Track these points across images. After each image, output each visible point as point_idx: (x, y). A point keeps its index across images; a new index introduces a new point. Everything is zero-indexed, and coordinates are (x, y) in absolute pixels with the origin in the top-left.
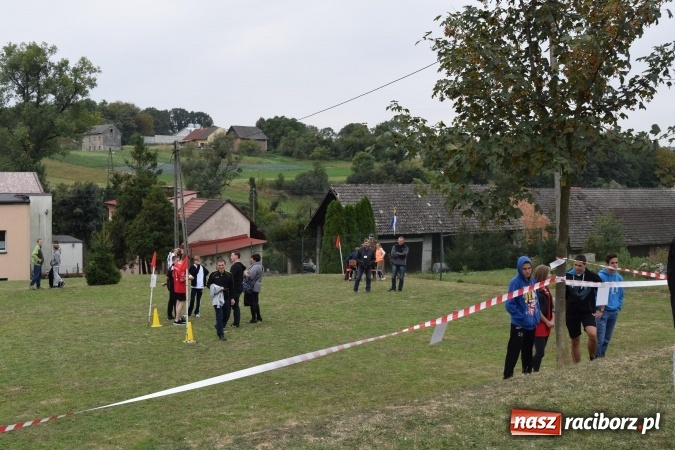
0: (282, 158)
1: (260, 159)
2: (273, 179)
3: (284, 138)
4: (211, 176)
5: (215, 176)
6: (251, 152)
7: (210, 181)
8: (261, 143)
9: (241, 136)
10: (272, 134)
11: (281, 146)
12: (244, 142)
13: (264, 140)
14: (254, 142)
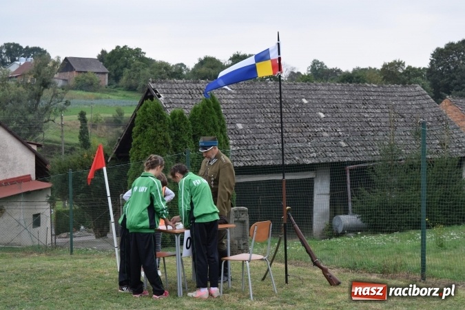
0: (125, 93)
1: (98, 94)
2: (111, 116)
3: (126, 70)
4: (31, 111)
5: (36, 109)
6: (88, 86)
7: (30, 117)
8: (100, 76)
9: (77, 69)
10: (114, 67)
11: (123, 80)
12: (81, 75)
13: (104, 73)
14: (92, 76)
